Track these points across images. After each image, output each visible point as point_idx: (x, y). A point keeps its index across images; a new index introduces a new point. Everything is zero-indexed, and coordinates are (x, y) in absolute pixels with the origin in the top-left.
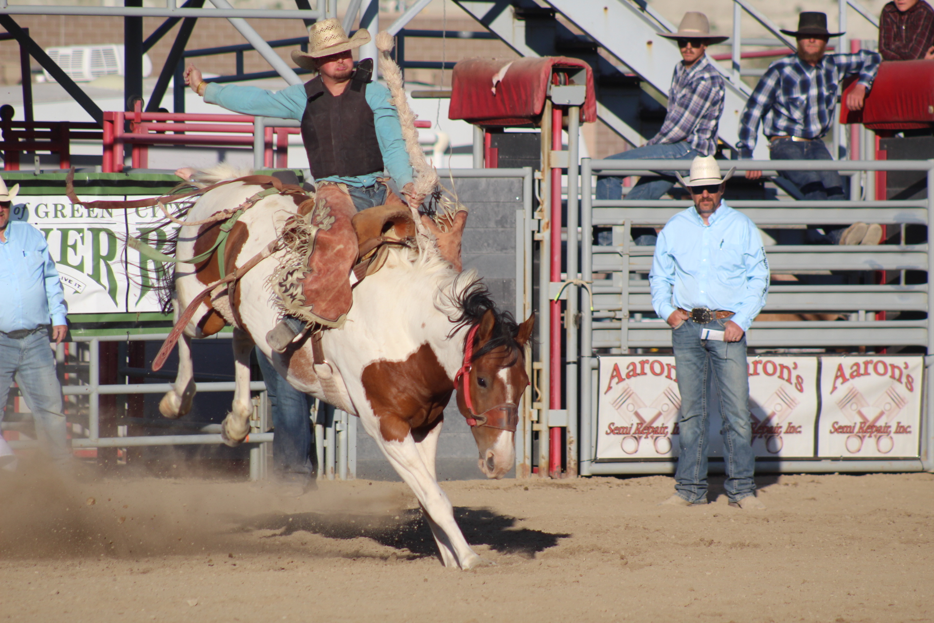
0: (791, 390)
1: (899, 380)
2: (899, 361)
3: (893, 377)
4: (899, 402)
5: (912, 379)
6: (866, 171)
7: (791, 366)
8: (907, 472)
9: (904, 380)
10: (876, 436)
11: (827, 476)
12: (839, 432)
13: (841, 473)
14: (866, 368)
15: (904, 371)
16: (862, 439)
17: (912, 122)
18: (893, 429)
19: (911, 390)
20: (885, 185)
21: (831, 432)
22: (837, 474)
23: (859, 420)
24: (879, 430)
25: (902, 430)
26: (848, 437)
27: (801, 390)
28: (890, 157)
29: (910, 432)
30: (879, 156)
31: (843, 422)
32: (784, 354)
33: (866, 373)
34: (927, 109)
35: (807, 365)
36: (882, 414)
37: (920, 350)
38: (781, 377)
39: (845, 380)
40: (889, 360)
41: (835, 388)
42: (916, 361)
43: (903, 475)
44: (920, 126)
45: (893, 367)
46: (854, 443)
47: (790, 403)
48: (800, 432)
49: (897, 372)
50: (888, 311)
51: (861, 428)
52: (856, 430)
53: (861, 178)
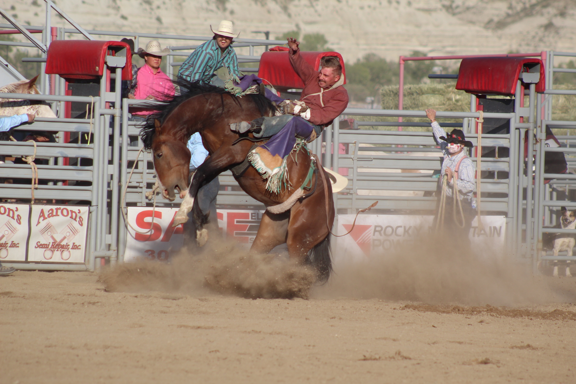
0: (14, 223)
1: (75, 219)
2: (75, 208)
3: (71, 217)
4: (74, 232)
5: (82, 219)
6: (60, 101)
7: (15, 209)
8: (77, 271)
9: (78, 219)
10: (60, 250)
11: (32, 272)
12: (40, 248)
13: (39, 270)
14: (57, 212)
15: (78, 214)
16: (53, 252)
17: (87, 75)
18: (71, 247)
19: (82, 225)
20: (70, 110)
21: (36, 247)
22: (37, 271)
23: (51, 241)
24: (63, 247)
25: (75, 247)
26: (45, 251)
27: (20, 223)
28: (73, 94)
29: (80, 249)
30: (67, 94)
31: (43, 242)
32: (12, 203)
33: (57, 215)
34: (95, 68)
35: (24, 208)
36: (65, 238)
37: (87, 203)
38: (8, 215)
39: (45, 218)
40: (70, 208)
41: (39, 223)
42: (84, 209)
43: (75, 272)
44: (91, 78)
45: (72, 212)
46: (48, 254)
47: (13, 230)
48: (18, 247)
49: (74, 215)
50: (69, 180)
51: (52, 245)
52: (50, 246)
53: (57, 105)
